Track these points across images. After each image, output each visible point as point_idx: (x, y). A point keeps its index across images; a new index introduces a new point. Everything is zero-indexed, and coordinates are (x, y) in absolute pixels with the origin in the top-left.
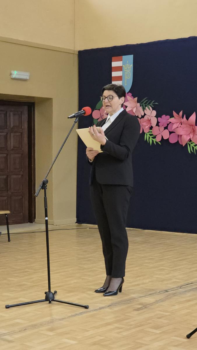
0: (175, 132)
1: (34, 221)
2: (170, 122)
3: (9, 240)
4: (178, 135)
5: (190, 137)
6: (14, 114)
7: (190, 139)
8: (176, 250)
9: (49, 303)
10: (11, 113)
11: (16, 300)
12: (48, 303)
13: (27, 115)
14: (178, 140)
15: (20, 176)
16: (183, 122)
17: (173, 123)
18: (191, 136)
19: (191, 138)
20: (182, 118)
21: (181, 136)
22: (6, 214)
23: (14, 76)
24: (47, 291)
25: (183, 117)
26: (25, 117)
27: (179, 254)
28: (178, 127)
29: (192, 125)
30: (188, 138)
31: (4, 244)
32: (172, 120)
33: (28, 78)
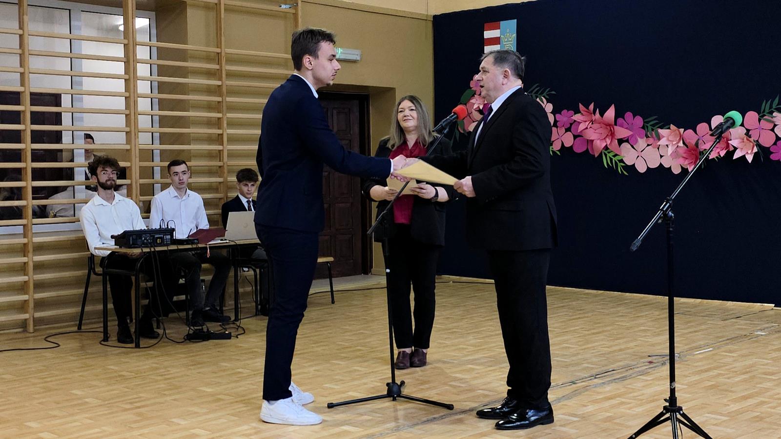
0: (583, 136)
1: (371, 271)
2: (575, 121)
3: (333, 302)
4: (588, 140)
5: (606, 142)
6: (338, 113)
7: (606, 145)
8: (588, 317)
9: (393, 400)
10: (335, 112)
11: (344, 395)
12: (391, 401)
13: (357, 114)
14: (587, 149)
15: (349, 205)
16: (595, 119)
17: (579, 122)
18: (608, 141)
19: (608, 144)
20: (593, 115)
21: (592, 141)
22: (328, 262)
24: (390, 381)
25: (594, 112)
26: (355, 116)
27: (592, 323)
28: (587, 128)
29: (610, 125)
30: (604, 145)
31: (327, 307)
32: (577, 117)
33: (358, 58)
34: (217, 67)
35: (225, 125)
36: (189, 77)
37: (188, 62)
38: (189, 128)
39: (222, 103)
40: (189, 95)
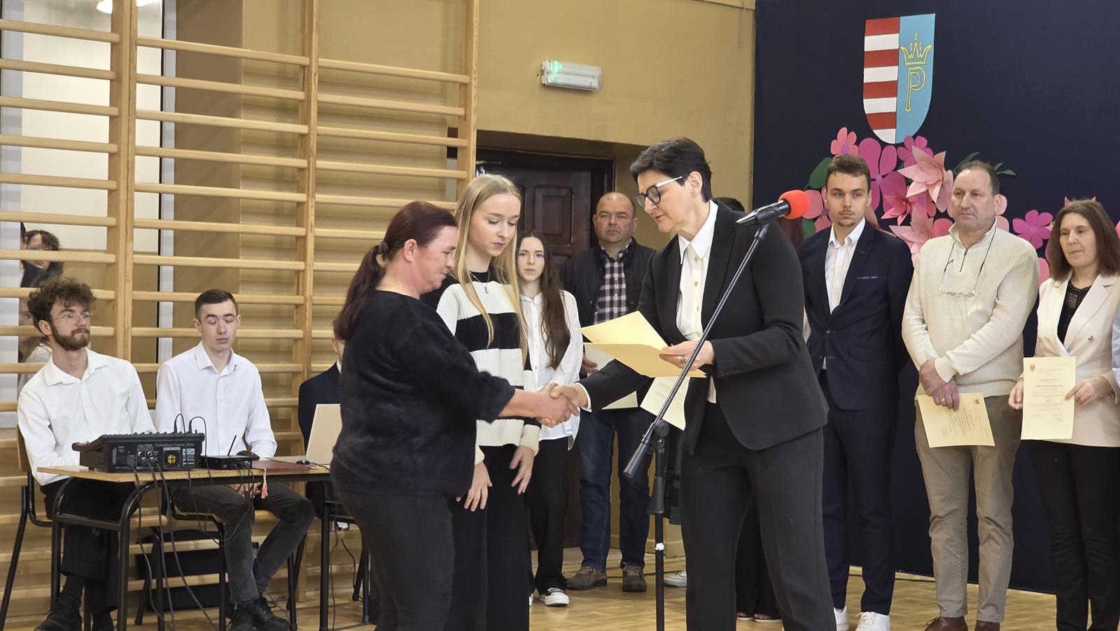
6: (547, 198)
10: (539, 194)
13: (587, 202)
23: (551, 79)
26: (582, 206)
33: (595, 84)
34: (300, 95)
35: (312, 218)
36: (242, 115)
37: (240, 83)
38: (238, 223)
39: (306, 171)
40: (239, 153)
